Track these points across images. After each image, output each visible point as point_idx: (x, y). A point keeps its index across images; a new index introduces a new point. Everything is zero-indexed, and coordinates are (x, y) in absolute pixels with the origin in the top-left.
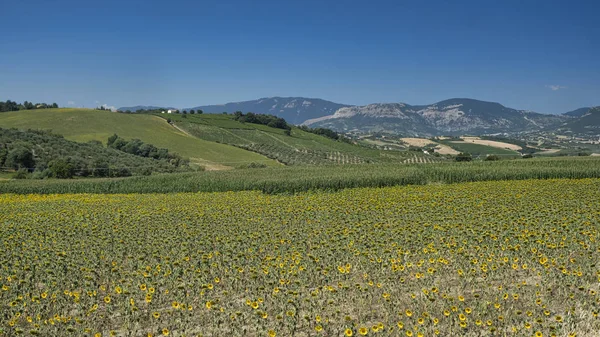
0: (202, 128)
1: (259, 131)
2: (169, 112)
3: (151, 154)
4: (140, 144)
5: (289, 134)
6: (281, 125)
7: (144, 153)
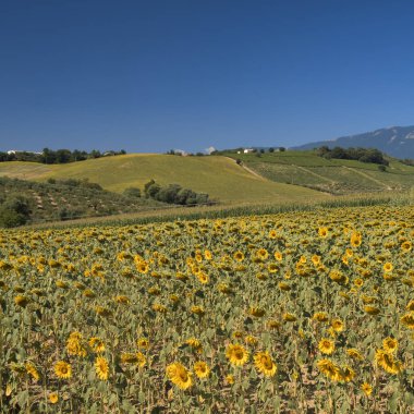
0: (277, 168)
1: (346, 169)
2: (246, 151)
3: (189, 200)
4: (178, 190)
5: (384, 170)
6: (377, 159)
7: (181, 200)
